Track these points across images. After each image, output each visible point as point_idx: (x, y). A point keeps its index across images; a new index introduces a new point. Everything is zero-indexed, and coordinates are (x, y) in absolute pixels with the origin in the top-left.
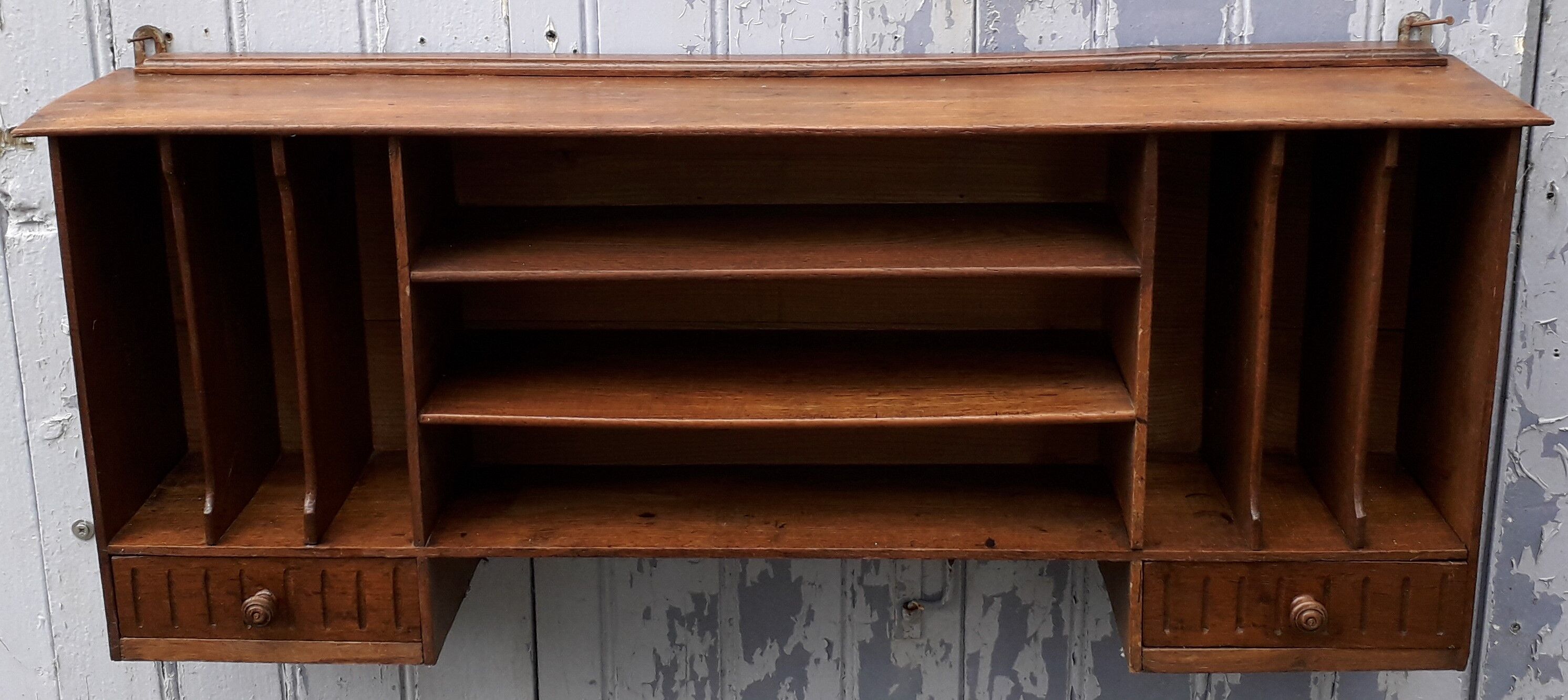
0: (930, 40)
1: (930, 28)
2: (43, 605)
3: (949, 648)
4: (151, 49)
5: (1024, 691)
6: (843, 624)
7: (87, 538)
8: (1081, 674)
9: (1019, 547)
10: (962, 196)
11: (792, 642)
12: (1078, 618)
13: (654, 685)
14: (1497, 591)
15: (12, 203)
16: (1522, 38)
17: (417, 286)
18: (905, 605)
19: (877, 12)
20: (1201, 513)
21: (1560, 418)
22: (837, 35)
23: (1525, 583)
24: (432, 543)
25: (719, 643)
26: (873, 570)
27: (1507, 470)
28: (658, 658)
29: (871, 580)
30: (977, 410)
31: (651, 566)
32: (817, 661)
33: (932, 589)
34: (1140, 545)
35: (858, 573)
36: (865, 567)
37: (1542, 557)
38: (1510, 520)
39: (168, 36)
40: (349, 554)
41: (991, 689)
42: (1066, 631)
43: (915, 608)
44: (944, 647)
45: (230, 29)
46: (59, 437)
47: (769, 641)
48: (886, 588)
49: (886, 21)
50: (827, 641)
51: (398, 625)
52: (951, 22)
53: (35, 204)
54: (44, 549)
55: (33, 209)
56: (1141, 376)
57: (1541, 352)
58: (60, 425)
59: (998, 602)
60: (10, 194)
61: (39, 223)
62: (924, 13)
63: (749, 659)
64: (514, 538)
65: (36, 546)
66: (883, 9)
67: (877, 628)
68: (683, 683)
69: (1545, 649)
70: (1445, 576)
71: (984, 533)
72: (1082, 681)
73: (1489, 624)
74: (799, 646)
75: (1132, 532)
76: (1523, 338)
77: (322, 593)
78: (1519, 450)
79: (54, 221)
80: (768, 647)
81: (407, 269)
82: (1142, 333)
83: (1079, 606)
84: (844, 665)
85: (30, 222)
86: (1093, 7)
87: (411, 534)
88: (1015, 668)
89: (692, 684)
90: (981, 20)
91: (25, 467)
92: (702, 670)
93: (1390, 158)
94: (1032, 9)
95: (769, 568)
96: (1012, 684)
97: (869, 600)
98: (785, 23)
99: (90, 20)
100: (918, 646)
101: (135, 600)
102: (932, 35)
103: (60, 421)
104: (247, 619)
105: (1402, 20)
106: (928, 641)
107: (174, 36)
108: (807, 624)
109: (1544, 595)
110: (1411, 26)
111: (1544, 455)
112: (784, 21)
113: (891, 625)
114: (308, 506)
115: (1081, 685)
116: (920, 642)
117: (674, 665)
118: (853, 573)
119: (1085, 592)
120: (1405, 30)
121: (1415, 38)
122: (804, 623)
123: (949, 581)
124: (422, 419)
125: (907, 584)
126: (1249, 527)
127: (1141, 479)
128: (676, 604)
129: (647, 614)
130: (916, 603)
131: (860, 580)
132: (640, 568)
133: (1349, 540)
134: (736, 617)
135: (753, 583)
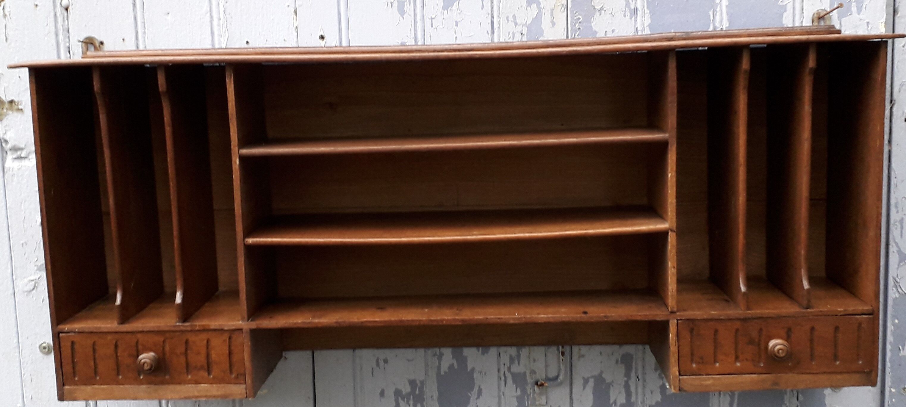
0: (542, 34)
1: (542, 28)
2: (21, 397)
4: (92, 48)
6: (499, 397)
7: (48, 353)
9: (602, 313)
12: (640, 390)
14: (892, 367)
15: (9, 146)
16: (884, 23)
17: (242, 158)
18: (536, 383)
19: (511, 18)
20: (711, 300)
22: (488, 33)
24: (253, 320)
26: (516, 362)
27: (893, 290)
29: (516, 368)
31: (384, 362)
33: (552, 374)
34: (675, 309)
35: (508, 364)
36: (512, 360)
38: (897, 321)
39: (102, 43)
40: (202, 328)
42: (633, 399)
43: (542, 385)
45: (137, 38)
46: (33, 289)
48: (525, 374)
49: (516, 24)
51: (231, 372)
52: (553, 24)
53: (22, 146)
54: (22, 362)
55: (21, 149)
56: (671, 203)
58: (33, 282)
59: (591, 383)
60: (8, 140)
61: (25, 158)
64: (301, 318)
65: (17, 359)
66: (514, 17)
70: (860, 324)
71: (581, 309)
73: (888, 388)
75: (670, 301)
76: (896, 207)
77: (186, 354)
78: (899, 277)
79: (33, 157)
81: (237, 148)
82: (671, 176)
83: (640, 383)
85: (20, 158)
87: (239, 316)
91: (12, 309)
93: (811, 62)
94: (600, 14)
95: (455, 363)
97: (515, 381)
98: (458, 26)
99: (57, 35)
101: (73, 362)
102: (543, 32)
103: (34, 280)
104: (140, 369)
105: (814, 14)
107: (105, 42)
108: (478, 397)
110: (819, 17)
112: (457, 25)
113: (528, 399)
118: (505, 365)
119: (644, 374)
120: (816, 20)
121: (822, 23)
122: (476, 396)
123: (562, 367)
124: (246, 243)
125: (537, 371)
126: (740, 298)
127: (674, 267)
128: (400, 387)
129: (382, 394)
130: (543, 382)
131: (509, 369)
132: (378, 365)
133: (800, 305)
134: (436, 394)
135: (445, 373)
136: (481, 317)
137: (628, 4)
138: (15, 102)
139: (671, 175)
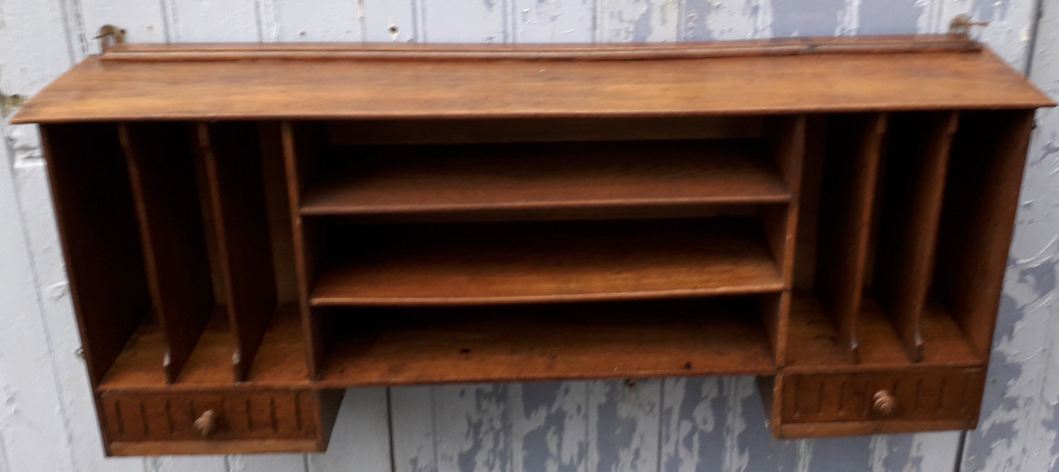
0: (650, 32)
1: (651, 25)
3: (653, 406)
4: (112, 42)
5: (699, 428)
6: (588, 394)
8: (734, 418)
9: (706, 367)
11: (556, 405)
15: (17, 145)
17: (305, 218)
19: (616, 15)
20: (817, 337)
21: (1031, 260)
22: (589, 29)
23: (1003, 357)
25: (509, 408)
28: (469, 420)
32: (571, 417)
34: (782, 365)
39: (123, 32)
40: (265, 389)
41: (679, 427)
43: (633, 384)
44: (650, 405)
45: (166, 25)
46: (62, 296)
47: (541, 406)
49: (621, 21)
50: (578, 405)
51: (300, 430)
52: (664, 21)
53: (34, 146)
55: (32, 149)
56: (788, 264)
57: (1023, 221)
58: (62, 289)
59: (684, 379)
60: (15, 139)
62: (646, 16)
63: (528, 417)
64: (377, 373)
65: (51, 365)
66: (620, 12)
67: (609, 396)
68: (486, 433)
69: (1011, 393)
70: (968, 377)
71: (683, 357)
72: (734, 421)
74: (559, 409)
75: (778, 358)
77: (248, 412)
80: (540, 410)
81: (297, 208)
84: (588, 419)
85: (31, 157)
86: (756, 11)
87: (305, 372)
88: (694, 415)
89: (491, 434)
90: (684, 19)
92: (498, 424)
93: (953, 126)
96: (692, 425)
99: (66, 21)
100: (634, 405)
101: (119, 420)
102: (652, 29)
103: (62, 287)
104: (198, 432)
105: (953, 20)
106: (641, 402)
107: (127, 31)
108: (565, 396)
109: (1012, 363)
110: (958, 23)
111: (1019, 282)
113: (617, 396)
114: (235, 359)
115: (733, 424)
116: (635, 403)
117: (480, 422)
120: (954, 26)
122: (563, 394)
124: (311, 304)
126: (850, 352)
127: (785, 326)
129: (462, 395)
133: (910, 355)
138: (20, 97)
139: (790, 236)
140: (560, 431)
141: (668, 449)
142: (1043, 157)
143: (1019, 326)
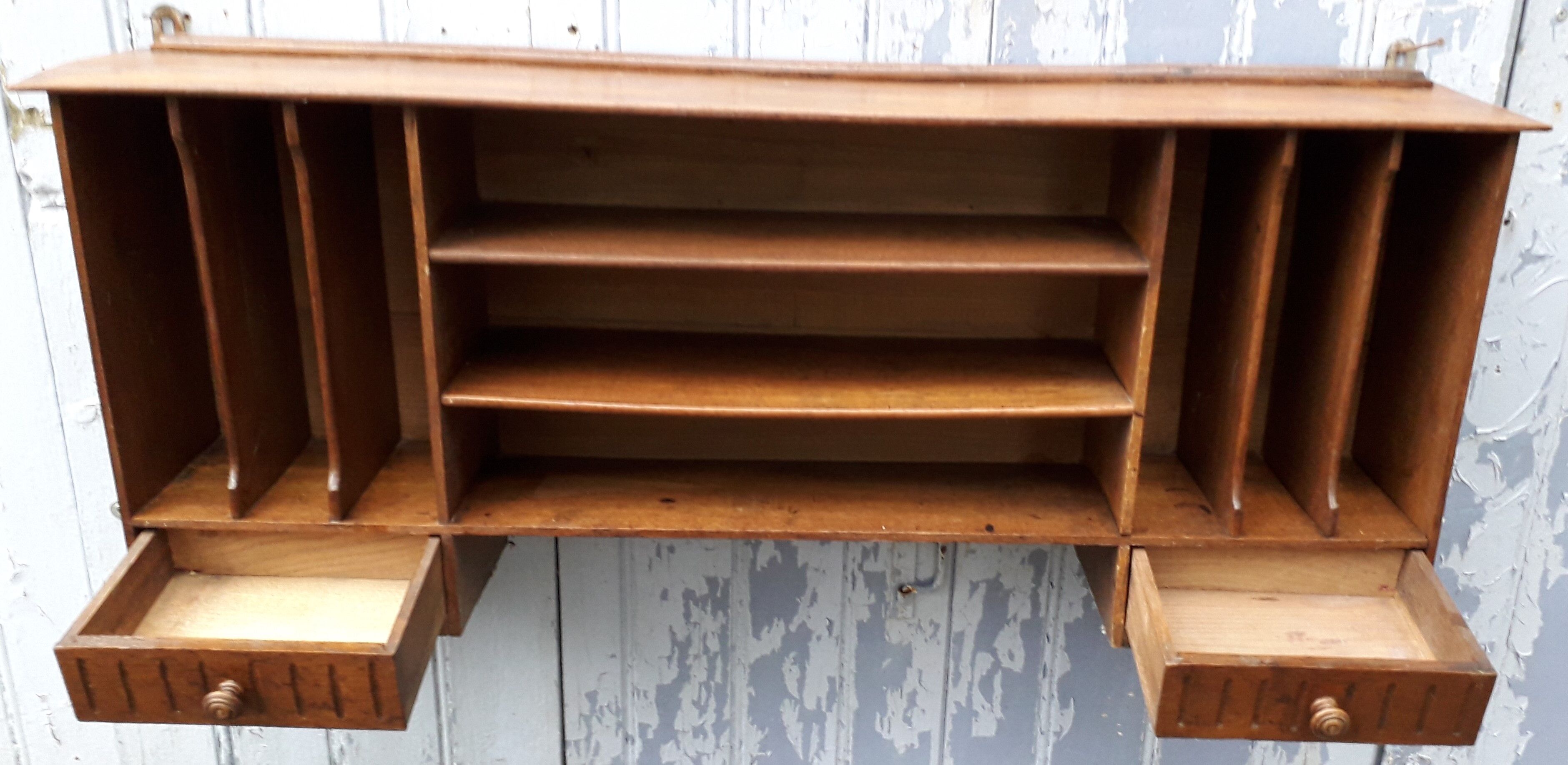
0: (948, 49)
1: (948, 38)
3: (937, 627)
4: (169, 28)
5: (1003, 666)
6: (843, 605)
8: (1054, 652)
9: (1016, 531)
10: (971, 207)
11: (797, 621)
12: (1053, 599)
13: (670, 659)
15: (34, 183)
16: (1498, 67)
17: (437, 267)
18: (900, 589)
19: (897, 18)
20: (1182, 505)
21: (1496, 429)
22: (858, 44)
24: (457, 521)
25: (730, 622)
26: (872, 556)
28: (673, 634)
29: (871, 566)
30: (981, 404)
31: (669, 551)
32: (819, 638)
33: (925, 574)
34: (1129, 531)
35: (859, 559)
36: (865, 554)
37: (1469, 554)
39: (187, 17)
40: (373, 531)
41: (973, 664)
42: (1042, 614)
43: (909, 592)
44: (933, 626)
47: (776, 620)
48: (883, 574)
49: (905, 28)
50: (829, 620)
52: (968, 31)
54: (83, 527)
55: (54, 192)
56: (1142, 373)
57: (1485, 368)
59: (982, 590)
60: (32, 176)
62: (943, 22)
63: (757, 635)
64: (538, 519)
65: (76, 525)
66: (904, 16)
67: (874, 609)
68: (696, 657)
71: (983, 519)
72: (1054, 656)
74: (803, 625)
75: (1122, 519)
80: (775, 625)
81: (425, 248)
83: (1054, 591)
84: (843, 642)
85: (55, 207)
86: (1105, 21)
87: (435, 514)
88: (996, 645)
89: (704, 658)
90: (998, 31)
92: (714, 645)
93: (1393, 161)
94: (1047, 21)
95: (778, 550)
96: (992, 659)
97: (867, 585)
98: (807, 25)
100: (910, 625)
102: (950, 44)
105: (1391, 45)
106: (919, 621)
107: (193, 17)
108: (811, 604)
109: (1466, 587)
110: (1399, 52)
111: (1478, 462)
112: (806, 23)
113: (886, 609)
114: (333, 483)
115: (1053, 661)
116: (911, 621)
117: (689, 641)
118: (854, 559)
119: (1061, 578)
120: (1392, 56)
121: (1401, 63)
122: (808, 604)
123: (941, 568)
124: (444, 403)
125: (902, 571)
126: (1229, 516)
127: (1135, 470)
128: (691, 587)
129: (664, 595)
130: (910, 587)
131: (861, 567)
132: (659, 554)
133: (1319, 528)
134: (747, 599)
135: (763, 568)
136: (827, 532)
137: (1093, 6)
138: (38, 112)
139: (1146, 329)
140: (802, 660)
141: (958, 695)
142: (1521, 268)
143: (1476, 530)
